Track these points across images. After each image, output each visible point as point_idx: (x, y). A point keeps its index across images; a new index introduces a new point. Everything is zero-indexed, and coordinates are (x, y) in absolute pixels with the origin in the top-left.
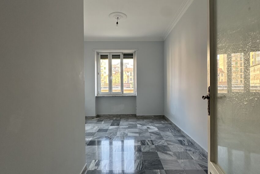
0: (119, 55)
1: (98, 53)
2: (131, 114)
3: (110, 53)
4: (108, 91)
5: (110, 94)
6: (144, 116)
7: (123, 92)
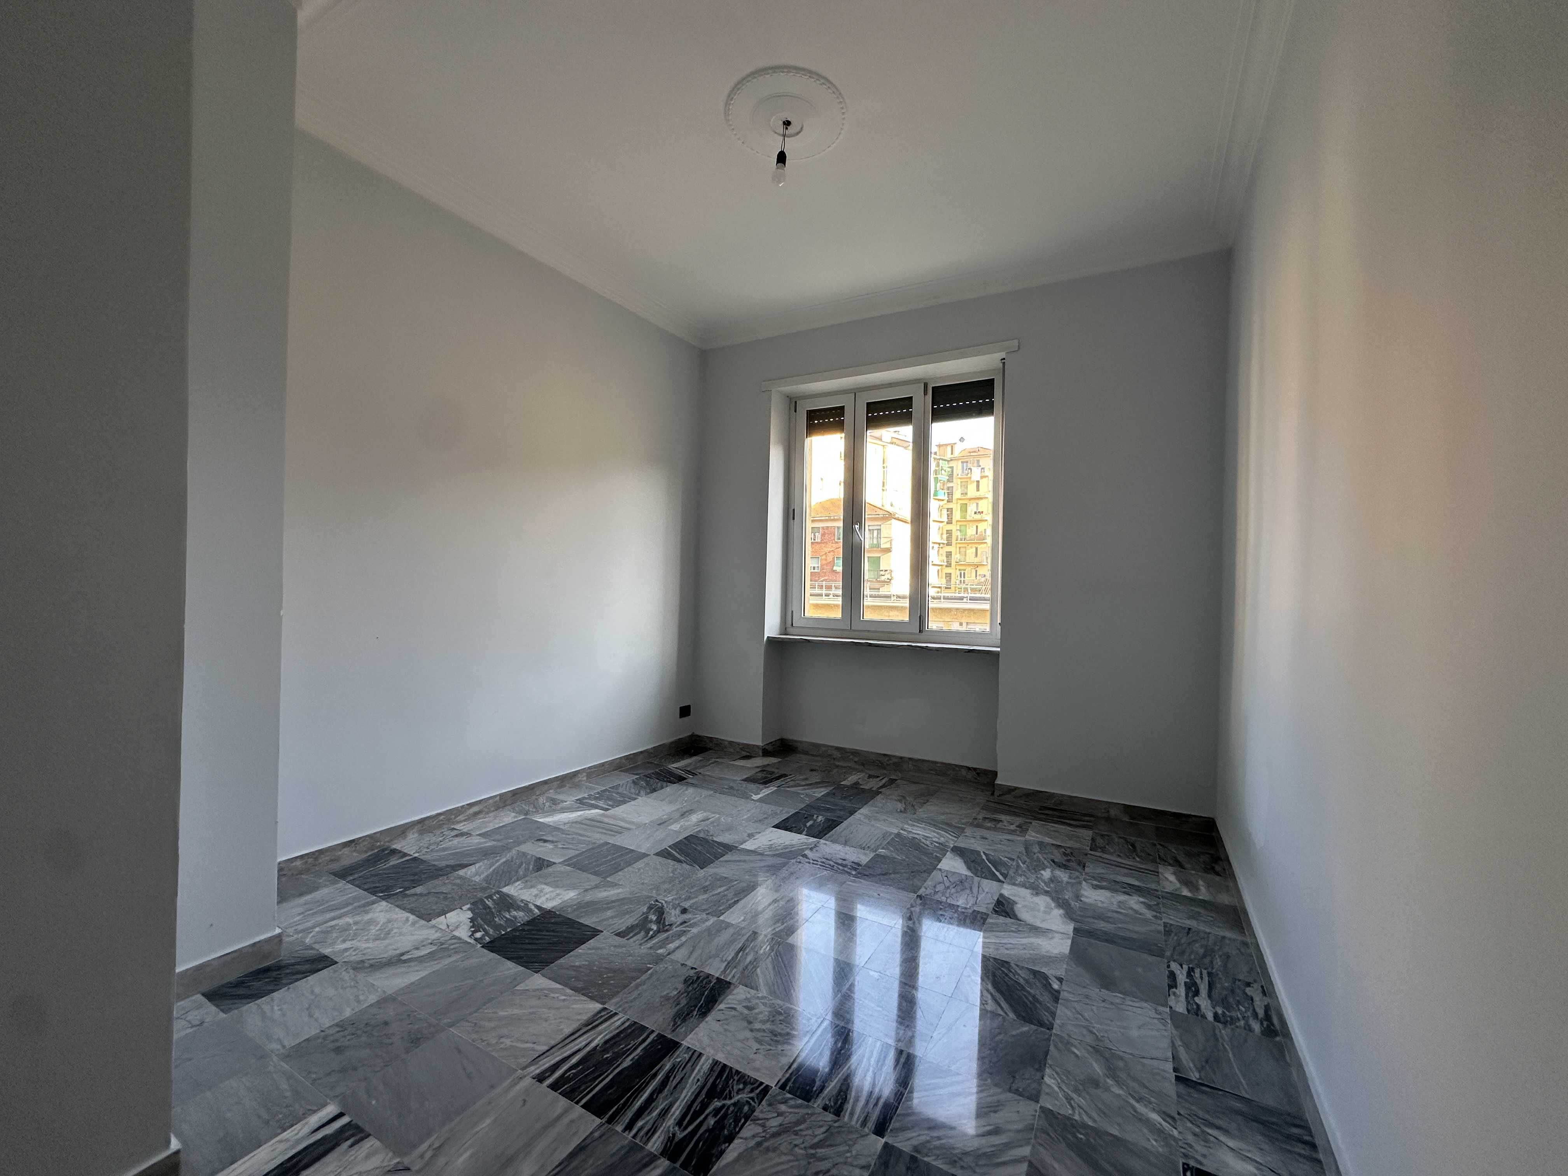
0: (907, 402)
1: (793, 402)
2: (969, 769)
3: (855, 392)
4: (838, 615)
5: (851, 631)
6: (1051, 796)
7: (922, 621)
